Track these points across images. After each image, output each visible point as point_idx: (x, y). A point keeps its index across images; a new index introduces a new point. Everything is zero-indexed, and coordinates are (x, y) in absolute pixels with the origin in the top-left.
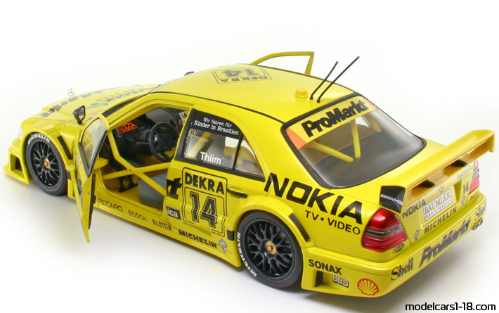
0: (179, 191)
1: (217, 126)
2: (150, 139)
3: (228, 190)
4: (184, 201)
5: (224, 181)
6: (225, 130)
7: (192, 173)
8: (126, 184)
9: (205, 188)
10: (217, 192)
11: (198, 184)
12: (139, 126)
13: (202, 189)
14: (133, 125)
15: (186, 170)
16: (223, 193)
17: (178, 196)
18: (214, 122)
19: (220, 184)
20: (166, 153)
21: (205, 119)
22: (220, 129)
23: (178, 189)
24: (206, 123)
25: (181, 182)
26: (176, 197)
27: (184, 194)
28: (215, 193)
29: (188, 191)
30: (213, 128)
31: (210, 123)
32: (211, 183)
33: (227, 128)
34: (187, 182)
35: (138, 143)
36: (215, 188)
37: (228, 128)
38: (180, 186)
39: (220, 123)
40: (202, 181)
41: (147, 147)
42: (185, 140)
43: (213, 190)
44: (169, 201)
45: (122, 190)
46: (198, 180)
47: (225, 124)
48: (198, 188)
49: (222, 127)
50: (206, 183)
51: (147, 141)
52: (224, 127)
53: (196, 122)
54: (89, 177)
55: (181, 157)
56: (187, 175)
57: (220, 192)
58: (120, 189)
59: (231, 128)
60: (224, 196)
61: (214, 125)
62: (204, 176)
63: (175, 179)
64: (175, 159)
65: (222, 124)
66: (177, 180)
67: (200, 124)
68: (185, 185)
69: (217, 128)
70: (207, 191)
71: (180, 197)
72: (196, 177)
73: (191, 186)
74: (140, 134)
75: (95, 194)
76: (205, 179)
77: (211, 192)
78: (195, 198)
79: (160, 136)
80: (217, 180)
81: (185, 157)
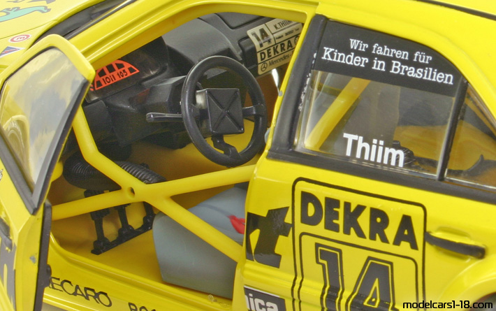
0: (283, 245)
1: (388, 61)
2: (185, 103)
3: (428, 237)
4: (299, 270)
5: (415, 213)
6: (412, 73)
7: (322, 193)
8: (110, 230)
9: (360, 234)
10: (397, 242)
11: (340, 222)
12: (144, 67)
13: (353, 237)
14: (127, 66)
15: (303, 187)
16: (414, 246)
17: (279, 257)
18: (379, 50)
19: (406, 221)
20: (228, 140)
21: (354, 43)
22: (397, 68)
23: (281, 238)
24: (357, 53)
25: (288, 220)
26: (274, 261)
27: (297, 251)
28: (390, 247)
29: (309, 245)
30: (379, 66)
31: (368, 53)
32: (379, 220)
33: (417, 65)
34: (306, 219)
35: (151, 115)
36: (391, 231)
37: (423, 66)
38: (286, 229)
39: (398, 53)
40: (352, 216)
41: (179, 124)
42: (298, 101)
43: (384, 240)
44: (252, 273)
45: (100, 247)
46: (341, 211)
47: (411, 56)
48: (340, 236)
49: (403, 62)
50: (364, 221)
51: (178, 109)
52: (409, 63)
53: (327, 51)
54: (34, 212)
55: (287, 152)
56: (307, 198)
57: (405, 245)
58: (95, 243)
59: (431, 64)
60: (417, 255)
61: (381, 58)
62: (355, 200)
63: (271, 212)
64: (269, 157)
65: (404, 55)
66: (277, 214)
67: (341, 58)
68: (300, 227)
69: (389, 66)
70: (367, 242)
71: (287, 261)
72: (331, 203)
73: (320, 229)
74: (152, 90)
75: (50, 262)
76: (360, 209)
77: (377, 244)
78: (331, 260)
79: (209, 92)
80: (395, 213)
81: (298, 149)
